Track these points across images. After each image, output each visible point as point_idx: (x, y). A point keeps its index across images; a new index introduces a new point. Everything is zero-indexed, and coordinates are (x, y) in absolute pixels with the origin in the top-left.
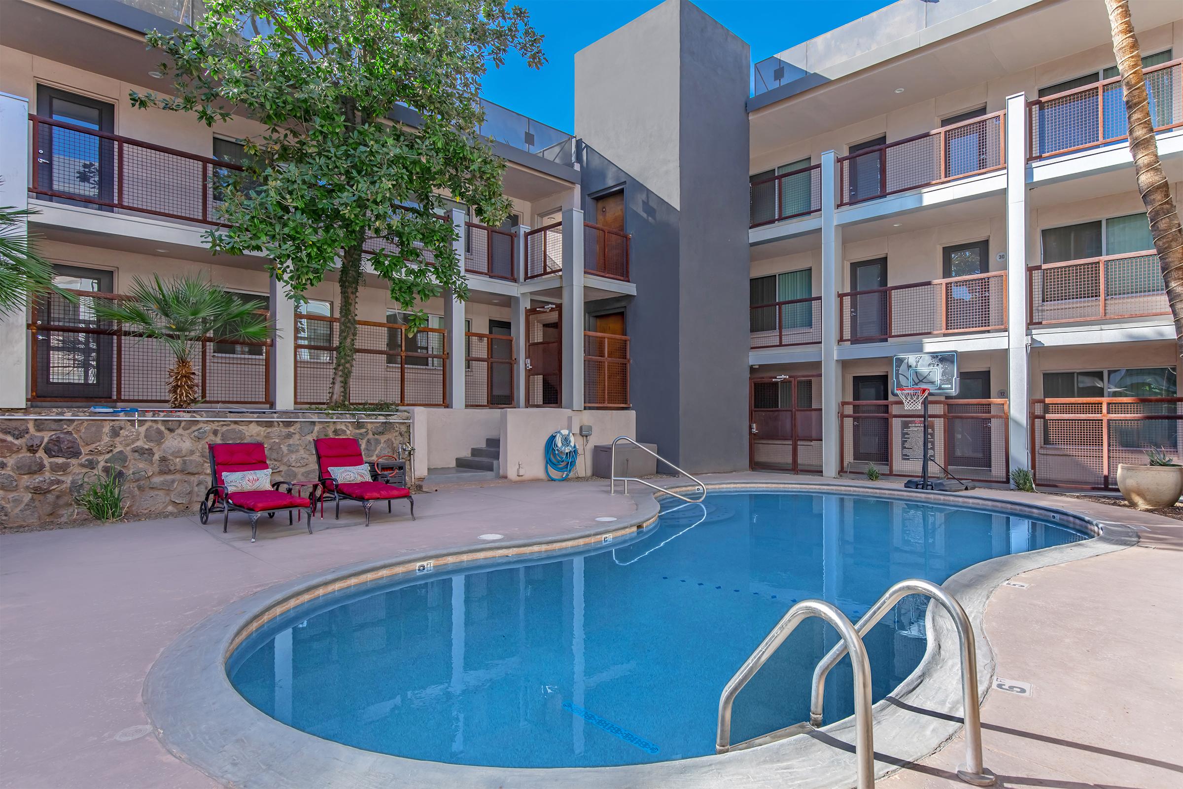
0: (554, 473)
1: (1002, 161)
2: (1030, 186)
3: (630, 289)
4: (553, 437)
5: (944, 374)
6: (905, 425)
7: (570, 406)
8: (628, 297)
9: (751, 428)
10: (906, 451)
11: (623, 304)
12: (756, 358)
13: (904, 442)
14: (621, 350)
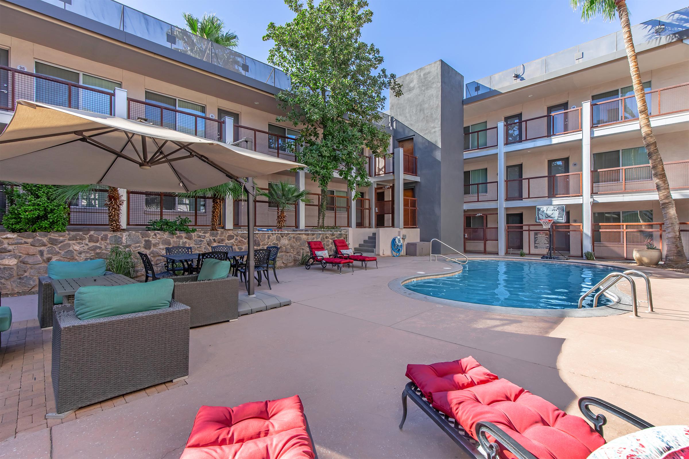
0: (395, 254)
1: (580, 127)
2: (592, 138)
3: (417, 179)
4: (394, 240)
5: (559, 214)
6: (536, 234)
7: (398, 227)
8: (416, 182)
9: (464, 235)
10: (536, 245)
11: (413, 185)
12: (466, 207)
13: (535, 241)
14: (414, 204)
